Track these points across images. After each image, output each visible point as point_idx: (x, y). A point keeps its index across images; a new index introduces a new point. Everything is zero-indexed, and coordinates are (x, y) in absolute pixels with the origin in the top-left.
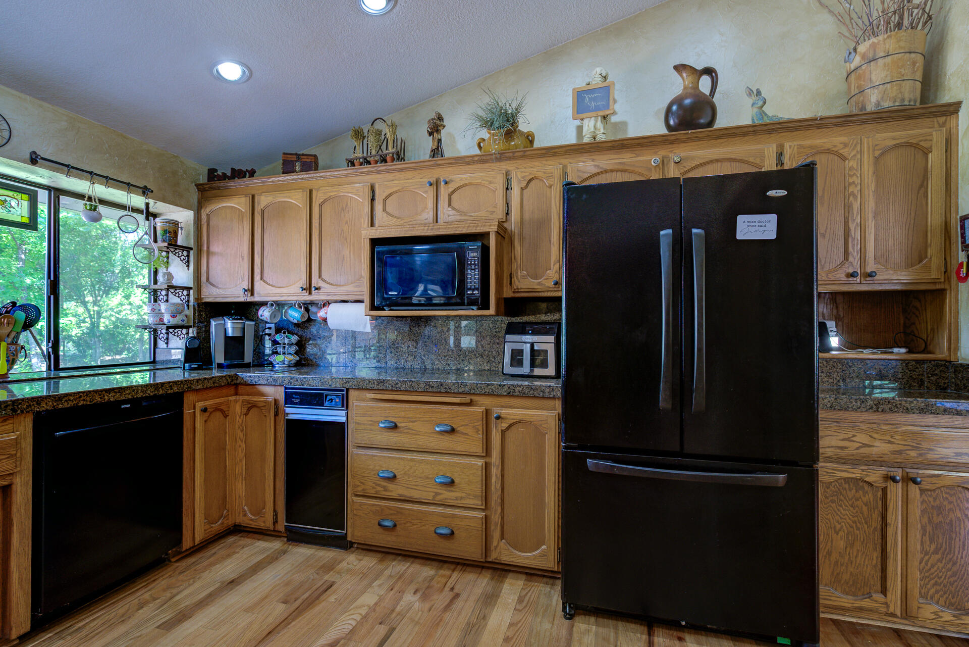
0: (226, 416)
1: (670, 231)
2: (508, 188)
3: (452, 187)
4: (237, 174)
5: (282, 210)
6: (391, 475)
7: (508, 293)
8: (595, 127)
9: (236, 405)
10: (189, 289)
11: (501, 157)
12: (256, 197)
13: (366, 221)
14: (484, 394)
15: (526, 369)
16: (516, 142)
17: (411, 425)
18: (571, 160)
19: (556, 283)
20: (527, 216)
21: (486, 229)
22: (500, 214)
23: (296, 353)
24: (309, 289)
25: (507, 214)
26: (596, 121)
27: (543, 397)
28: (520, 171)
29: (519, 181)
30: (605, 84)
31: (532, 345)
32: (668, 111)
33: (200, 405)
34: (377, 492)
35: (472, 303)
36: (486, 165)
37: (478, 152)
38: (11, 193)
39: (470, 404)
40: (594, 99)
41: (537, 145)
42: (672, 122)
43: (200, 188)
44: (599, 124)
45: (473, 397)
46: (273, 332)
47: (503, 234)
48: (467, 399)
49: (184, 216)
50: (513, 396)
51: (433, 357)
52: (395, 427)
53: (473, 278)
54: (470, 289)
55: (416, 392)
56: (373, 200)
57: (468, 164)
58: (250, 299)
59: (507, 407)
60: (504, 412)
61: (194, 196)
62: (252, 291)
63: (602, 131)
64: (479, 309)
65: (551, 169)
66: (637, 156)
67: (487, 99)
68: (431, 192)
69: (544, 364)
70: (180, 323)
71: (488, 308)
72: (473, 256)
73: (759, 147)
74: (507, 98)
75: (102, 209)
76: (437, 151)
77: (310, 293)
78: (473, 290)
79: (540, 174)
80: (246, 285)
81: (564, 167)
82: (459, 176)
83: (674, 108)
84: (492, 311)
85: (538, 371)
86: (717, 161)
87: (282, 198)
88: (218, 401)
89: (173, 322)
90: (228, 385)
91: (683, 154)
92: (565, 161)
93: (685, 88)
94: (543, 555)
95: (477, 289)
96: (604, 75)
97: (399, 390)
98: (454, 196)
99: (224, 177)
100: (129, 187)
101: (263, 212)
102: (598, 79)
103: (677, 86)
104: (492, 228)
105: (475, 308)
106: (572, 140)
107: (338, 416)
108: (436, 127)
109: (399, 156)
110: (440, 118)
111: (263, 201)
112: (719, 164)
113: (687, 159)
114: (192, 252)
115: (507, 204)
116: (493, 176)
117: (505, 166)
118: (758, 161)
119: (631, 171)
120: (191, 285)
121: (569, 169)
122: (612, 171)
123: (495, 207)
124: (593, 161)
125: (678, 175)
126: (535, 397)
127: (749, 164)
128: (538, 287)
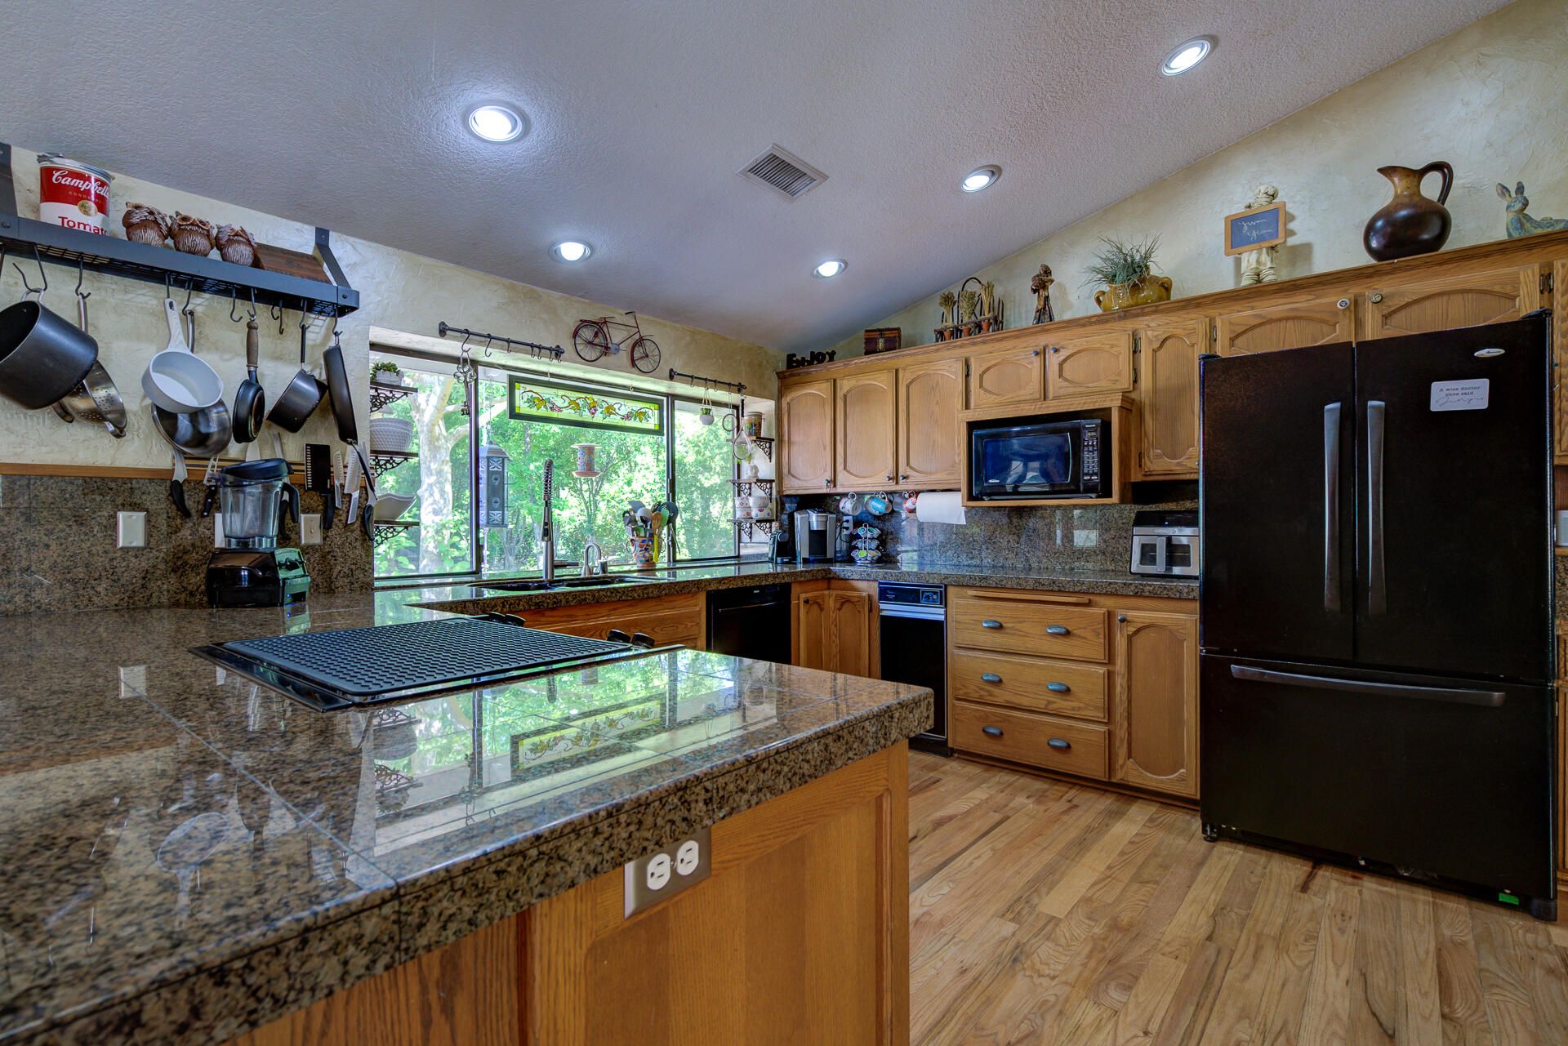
0: (822, 610)
1: (1337, 405)
2: (1135, 352)
3: (1063, 354)
4: (818, 358)
5: (865, 395)
6: (997, 679)
7: (1136, 477)
8: (1258, 262)
9: (830, 599)
10: (771, 481)
11: (1126, 314)
12: (838, 382)
13: (959, 402)
14: (1106, 594)
15: (1160, 568)
16: (1146, 293)
17: (1018, 626)
18: (1221, 311)
20: (1161, 383)
21: (1106, 405)
22: (1125, 382)
23: (877, 548)
24: (895, 478)
25: (1135, 382)
26: (1260, 254)
27: (1180, 599)
28: (1151, 328)
29: (1150, 342)
30: (1272, 207)
31: (1169, 539)
32: (1370, 230)
33: (803, 596)
34: (980, 697)
35: (1090, 489)
36: (1108, 326)
37: (1099, 311)
38: (648, 405)
39: (1089, 604)
40: (1256, 227)
41: (1175, 295)
42: (1374, 244)
43: (781, 376)
44: (1265, 258)
45: (1091, 597)
46: (850, 525)
47: (1131, 407)
48: (1085, 599)
49: (764, 406)
50: (1141, 596)
51: (1040, 554)
52: (1000, 627)
53: (1091, 461)
54: (1087, 474)
55: (1024, 590)
56: (967, 375)
57: (1084, 326)
58: (833, 491)
59: (1134, 609)
60: (1130, 614)
61: (774, 384)
62: (833, 482)
63: (1269, 265)
64: (1098, 497)
65: (1195, 322)
66: (1317, 297)
67: (1105, 249)
68: (1037, 361)
69: (1186, 562)
70: (766, 517)
71: (1110, 496)
72: (1090, 437)
73: (1513, 269)
74: (1133, 243)
75: (714, 410)
76: (1044, 313)
77: (897, 483)
78: (1091, 475)
79: (1178, 332)
80: (828, 475)
81: (1212, 320)
82: (1072, 342)
83: (1379, 224)
84: (1115, 498)
85: (1177, 570)
86: (1441, 294)
87: (865, 380)
88: (815, 593)
89: (762, 515)
90: (823, 578)
91: (1386, 291)
92: (1212, 312)
93: (1396, 196)
94: (1181, 779)
95: (1096, 474)
96: (1271, 193)
97: (1004, 588)
98: (1066, 366)
99: (802, 363)
100: (716, 383)
101: (845, 396)
102: (1263, 200)
103: (1385, 193)
104: (1114, 403)
105: (1093, 495)
106: (1225, 285)
107: (934, 613)
108: (1042, 283)
109: (997, 322)
110: (1047, 272)
111: (845, 385)
112: (1445, 298)
113: (1392, 296)
114: (773, 443)
115: (1135, 370)
116: (1117, 339)
117: (1130, 325)
118: (1508, 289)
119: (1309, 319)
120: (773, 477)
121: (1218, 323)
122: (1280, 320)
123: (1119, 374)
124: (1253, 308)
125: (1379, 318)
126: (1169, 598)
127: (1491, 293)
128: (1177, 469)
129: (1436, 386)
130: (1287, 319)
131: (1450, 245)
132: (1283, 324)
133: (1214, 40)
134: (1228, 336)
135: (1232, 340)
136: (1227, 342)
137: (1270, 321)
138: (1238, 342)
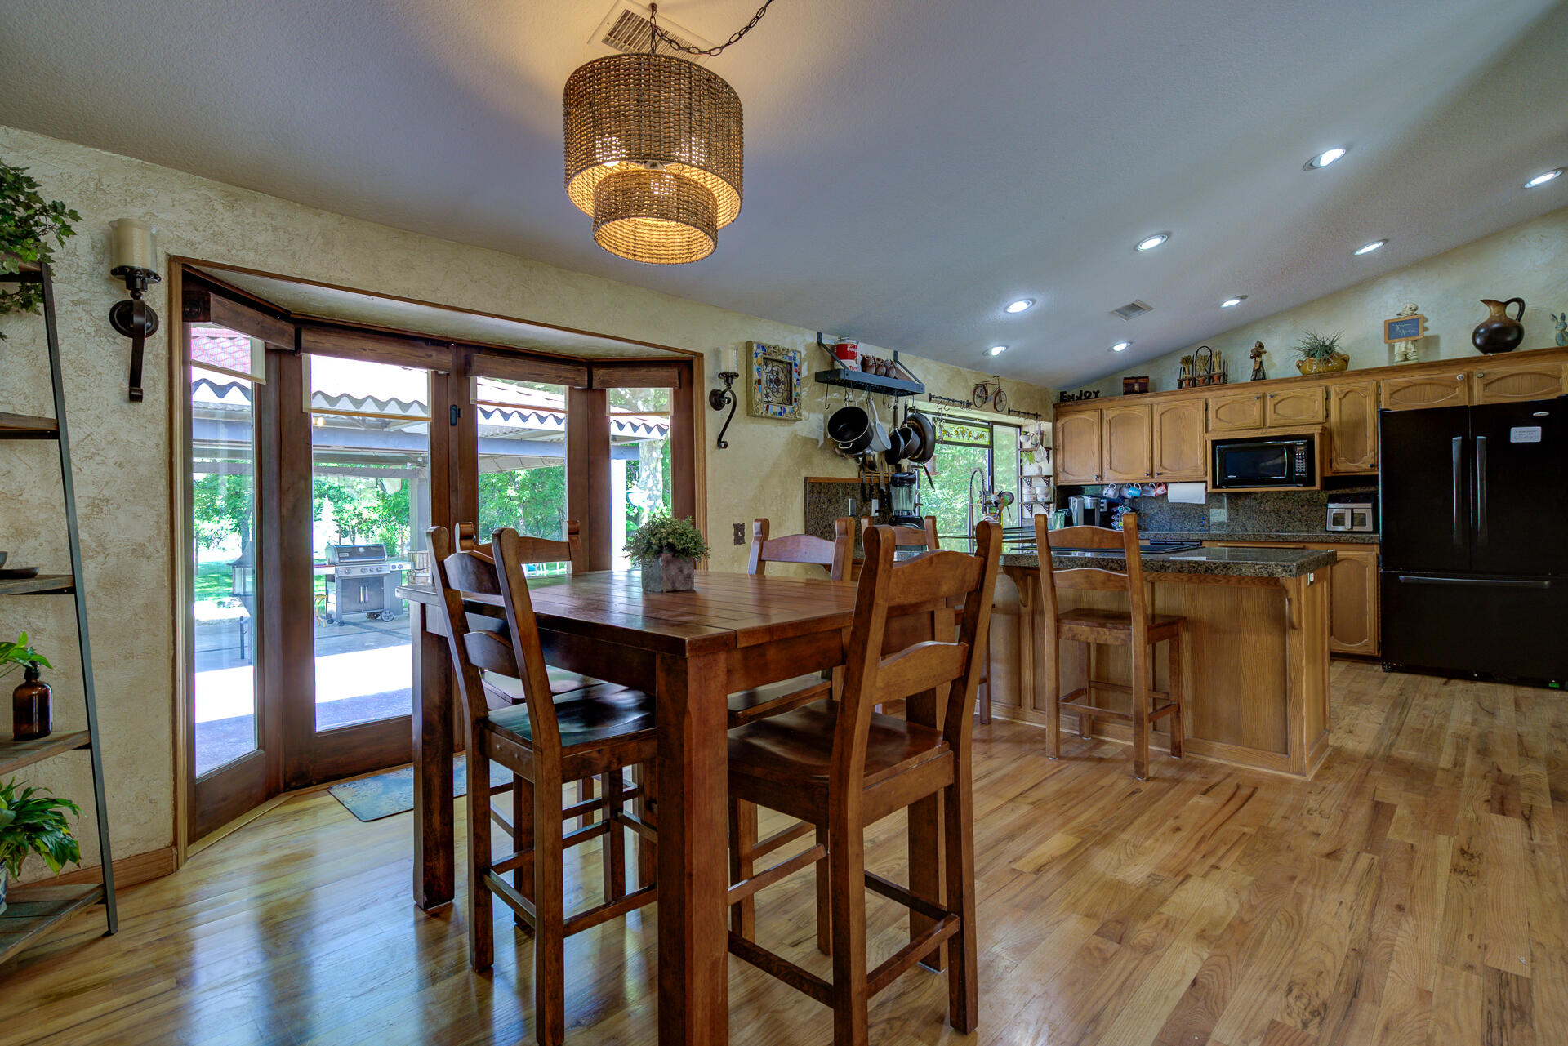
1: (1460, 438)
2: (1327, 399)
3: (1276, 399)
4: (1085, 396)
5: (1126, 421)
7: (1328, 474)
8: (1406, 348)
10: (1050, 477)
11: (1320, 376)
12: (1105, 412)
13: (1200, 428)
14: (1315, 542)
15: (1348, 526)
16: (1334, 364)
18: (1384, 378)
19: (1372, 466)
20: (1345, 418)
21: (1311, 432)
22: (1320, 417)
24: (1151, 474)
25: (1327, 417)
26: (1407, 343)
27: (1365, 545)
28: (1337, 387)
29: (1337, 394)
30: (1415, 317)
31: (1352, 510)
32: (1476, 334)
35: (1300, 480)
36: (1307, 383)
37: (1298, 373)
39: (1304, 548)
40: (1404, 328)
41: (1351, 367)
42: (1479, 342)
43: (1055, 406)
44: (1410, 345)
45: (1306, 545)
46: (1105, 505)
47: (1327, 434)
48: (1301, 546)
49: (1047, 426)
51: (1254, 522)
53: (1300, 465)
54: (1298, 472)
55: (1259, 542)
56: (1206, 410)
57: (1291, 382)
58: (1099, 482)
61: (1052, 412)
62: (1101, 477)
63: (1413, 351)
64: (1305, 486)
65: (1368, 384)
66: (1445, 372)
67: (1304, 337)
68: (1259, 403)
69: (1363, 523)
70: (1049, 500)
71: (1314, 485)
72: (1300, 452)
73: (1559, 363)
74: (1325, 334)
76: (1259, 375)
77: (1152, 477)
78: (1301, 473)
79: (1356, 388)
80: (1097, 473)
81: (1378, 383)
82: (1282, 392)
83: (1482, 330)
84: (1317, 487)
85: (1356, 528)
86: (1518, 374)
87: (1127, 411)
89: (1046, 499)
91: (1485, 371)
92: (1378, 378)
93: (1491, 316)
94: (1366, 645)
95: (1304, 472)
96: (1414, 307)
97: (1245, 541)
98: (1279, 406)
99: (1072, 398)
101: (1110, 421)
102: (1409, 312)
103: (1485, 314)
104: (1316, 431)
105: (1300, 485)
106: (1384, 363)
108: (1258, 352)
109: (1224, 377)
110: (1261, 346)
111: (1110, 414)
112: (1520, 377)
113: (1489, 374)
114: (1051, 452)
115: (1327, 410)
116: (1316, 391)
117: (1324, 383)
118: (1556, 373)
119: (1440, 385)
120: (1051, 474)
121: (1382, 384)
122: (1421, 384)
123: (1316, 412)
124: (1404, 377)
125: (1482, 386)
126: (1357, 543)
127: (1545, 375)
128: (1356, 469)
129: (1513, 430)
130: (1426, 384)
131: (1523, 347)
132: (1423, 387)
134: (1388, 392)
135: (1392, 395)
136: (1388, 396)
137: (1415, 385)
138: (1395, 396)
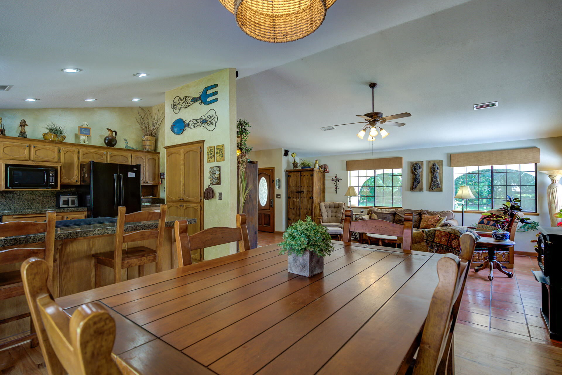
1: (116, 174)
2: (59, 152)
3: (35, 149)
11: (56, 142)
14: (62, 212)
16: (59, 138)
18: (81, 148)
19: (77, 181)
20: (66, 161)
21: (55, 165)
22: (57, 160)
25: (60, 160)
26: (85, 137)
27: (81, 211)
28: (63, 148)
29: (64, 151)
30: (88, 128)
31: (71, 198)
32: (105, 140)
35: (51, 186)
36: (50, 144)
37: (43, 139)
40: (84, 131)
41: (66, 141)
42: (106, 142)
44: (86, 138)
50: (72, 212)
53: (52, 179)
54: (51, 182)
59: (70, 215)
60: (68, 216)
63: (87, 140)
64: (51, 188)
65: (75, 149)
66: (100, 150)
68: (27, 149)
71: (57, 188)
72: (52, 174)
73: (127, 154)
76: (23, 135)
78: (52, 183)
79: (70, 150)
81: (78, 151)
82: (39, 145)
83: (107, 139)
84: (59, 189)
86: (118, 155)
91: (109, 152)
93: (109, 134)
95: (53, 183)
96: (87, 124)
98: (37, 152)
103: (107, 134)
105: (50, 188)
108: (23, 124)
110: (25, 122)
113: (112, 153)
115: (60, 157)
116: (53, 148)
117: (58, 145)
118: (127, 157)
119: (98, 154)
121: (80, 151)
122: (93, 153)
123: (55, 157)
124: (87, 149)
125: (110, 157)
126: (78, 211)
127: (125, 157)
128: (70, 182)
129: (129, 173)
130: (94, 153)
131: (116, 147)
132: (93, 154)
133: (96, 99)
134: (82, 154)
135: (83, 155)
136: (82, 155)
137: (91, 153)
138: (84, 155)
